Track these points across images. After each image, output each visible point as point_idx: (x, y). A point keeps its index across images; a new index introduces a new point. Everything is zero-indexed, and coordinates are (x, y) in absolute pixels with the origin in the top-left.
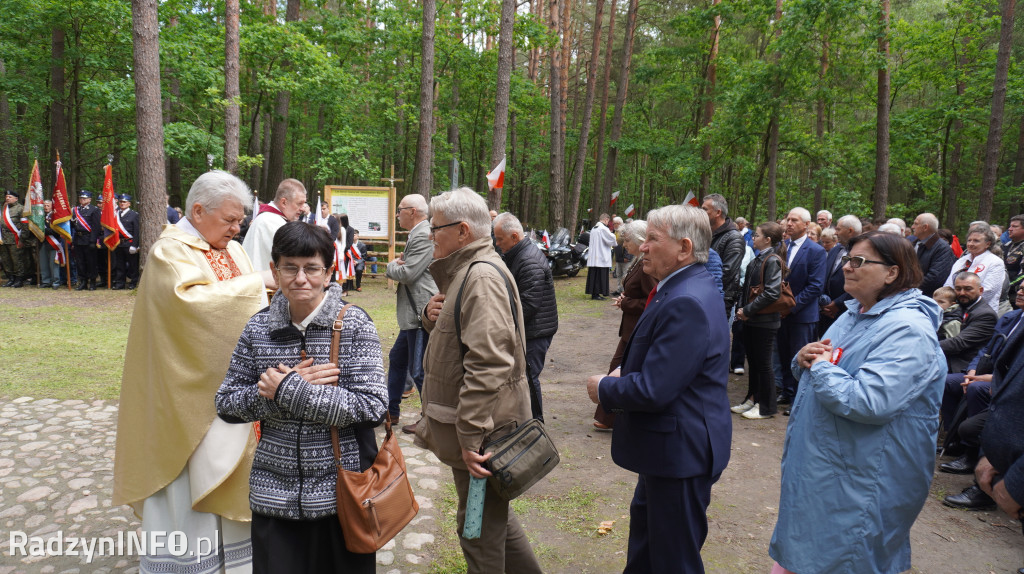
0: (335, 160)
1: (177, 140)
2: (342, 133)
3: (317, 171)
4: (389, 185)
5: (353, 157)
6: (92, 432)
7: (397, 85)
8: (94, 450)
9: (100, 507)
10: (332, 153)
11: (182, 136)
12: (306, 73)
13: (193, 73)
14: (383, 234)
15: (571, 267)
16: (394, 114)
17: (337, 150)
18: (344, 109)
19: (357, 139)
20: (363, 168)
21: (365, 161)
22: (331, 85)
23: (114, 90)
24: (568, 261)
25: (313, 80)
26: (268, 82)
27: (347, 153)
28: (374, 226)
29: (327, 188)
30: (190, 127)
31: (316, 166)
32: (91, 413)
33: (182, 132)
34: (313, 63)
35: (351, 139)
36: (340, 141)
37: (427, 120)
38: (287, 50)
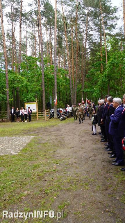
2: (29, 93)
3: (24, 101)
4: (36, 102)
5: (31, 97)
7: (38, 83)
10: (27, 97)
12: (21, 83)
14: (36, 111)
18: (29, 88)
20: (33, 99)
21: (33, 98)
22: (26, 84)
26: (14, 85)
28: (34, 109)
29: (25, 103)
31: (24, 100)
34: (22, 81)
35: (30, 94)
36: (28, 95)
37: (44, 89)
38: (17, 79)
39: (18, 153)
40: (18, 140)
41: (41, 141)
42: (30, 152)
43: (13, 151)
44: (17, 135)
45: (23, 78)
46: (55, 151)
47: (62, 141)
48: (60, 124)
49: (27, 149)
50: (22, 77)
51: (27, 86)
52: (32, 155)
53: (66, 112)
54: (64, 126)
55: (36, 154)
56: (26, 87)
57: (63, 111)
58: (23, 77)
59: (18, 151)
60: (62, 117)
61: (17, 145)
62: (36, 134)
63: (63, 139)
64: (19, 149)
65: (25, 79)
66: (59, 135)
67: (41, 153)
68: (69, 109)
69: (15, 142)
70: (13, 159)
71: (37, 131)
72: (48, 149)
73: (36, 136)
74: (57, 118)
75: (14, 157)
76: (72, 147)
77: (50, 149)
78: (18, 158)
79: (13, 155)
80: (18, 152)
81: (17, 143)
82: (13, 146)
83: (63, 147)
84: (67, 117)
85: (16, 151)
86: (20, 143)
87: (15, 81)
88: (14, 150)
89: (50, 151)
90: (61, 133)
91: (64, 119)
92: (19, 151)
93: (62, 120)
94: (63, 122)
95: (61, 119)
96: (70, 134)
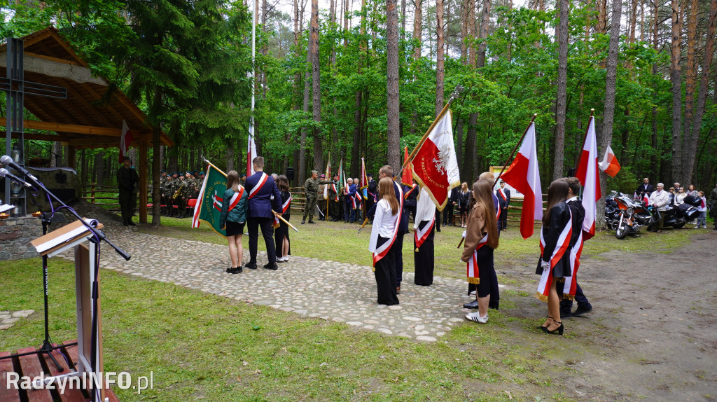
0: (502, 151)
1: (409, 144)
3: (491, 158)
6: (350, 274)
7: (544, 100)
8: (349, 278)
9: (347, 294)
10: (500, 147)
11: (412, 142)
12: (484, 100)
13: (421, 108)
15: (674, 221)
16: (541, 121)
17: (503, 145)
18: (511, 119)
19: (516, 137)
22: (501, 105)
23: (381, 120)
24: (671, 216)
25: (488, 105)
26: (463, 109)
27: (510, 147)
29: (491, 168)
30: (417, 137)
31: (489, 156)
32: (351, 268)
33: (413, 140)
34: (489, 94)
35: (512, 137)
36: (506, 140)
37: (562, 121)
38: (473, 88)
39: (438, 338)
40: (446, 292)
41: (526, 309)
42: (478, 345)
43: (423, 327)
44: (450, 273)
45: (492, 85)
46: (574, 359)
47: (611, 325)
48: (612, 254)
49: (469, 331)
50: (488, 82)
51: (503, 112)
52: (483, 356)
53: (643, 210)
54: (629, 262)
55: (499, 356)
56: (499, 114)
57: (629, 203)
58: (493, 80)
59: (440, 330)
60: (624, 224)
61: (439, 310)
62: (513, 280)
63: (616, 316)
64: (444, 324)
65: (497, 86)
66: (601, 295)
67: (516, 358)
68: (659, 198)
69: (438, 296)
70: (417, 357)
71: (519, 268)
72: (544, 346)
73: (512, 288)
74: (603, 229)
75: (422, 348)
76: (650, 359)
77: (554, 348)
78: (432, 355)
79: (420, 342)
80: (440, 334)
81: (442, 302)
82: (428, 311)
83: (609, 350)
84: (649, 229)
85: (433, 330)
86: (450, 303)
87: (466, 93)
88: (428, 327)
89: (553, 358)
90: (610, 288)
91: (630, 234)
92: (443, 334)
93: (622, 238)
94: (628, 246)
95: (618, 232)
96: (649, 302)
